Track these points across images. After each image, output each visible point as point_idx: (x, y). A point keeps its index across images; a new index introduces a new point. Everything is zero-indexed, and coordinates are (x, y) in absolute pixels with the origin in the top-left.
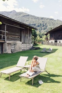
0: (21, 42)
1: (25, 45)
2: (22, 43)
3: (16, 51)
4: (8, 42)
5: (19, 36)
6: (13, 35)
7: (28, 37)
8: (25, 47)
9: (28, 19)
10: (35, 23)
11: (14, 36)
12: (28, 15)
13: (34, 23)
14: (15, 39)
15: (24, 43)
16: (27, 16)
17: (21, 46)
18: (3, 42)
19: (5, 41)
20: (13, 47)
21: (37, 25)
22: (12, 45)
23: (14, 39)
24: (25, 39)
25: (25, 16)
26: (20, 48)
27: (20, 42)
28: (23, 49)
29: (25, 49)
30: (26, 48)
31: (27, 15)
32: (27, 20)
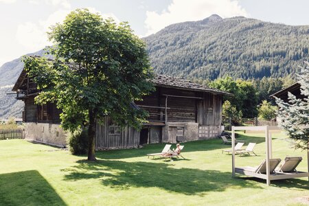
0: (197, 124)
1: (206, 128)
2: (200, 125)
3: (185, 139)
4: (170, 124)
5: (193, 112)
6: (181, 111)
7: (212, 113)
8: (206, 132)
9: (260, 36)
10: (285, 50)
11: (182, 113)
12: (261, 25)
13: (280, 49)
14: (185, 119)
15: (204, 124)
16: (256, 26)
17: (196, 131)
18: (163, 124)
19: (164, 123)
20: (181, 133)
21: (291, 53)
22: (179, 129)
23: (182, 119)
24: (206, 116)
25: (249, 28)
26: (194, 135)
27: (194, 123)
28: (200, 136)
29: (207, 136)
30: (209, 134)
31: (257, 23)
32: (257, 39)
